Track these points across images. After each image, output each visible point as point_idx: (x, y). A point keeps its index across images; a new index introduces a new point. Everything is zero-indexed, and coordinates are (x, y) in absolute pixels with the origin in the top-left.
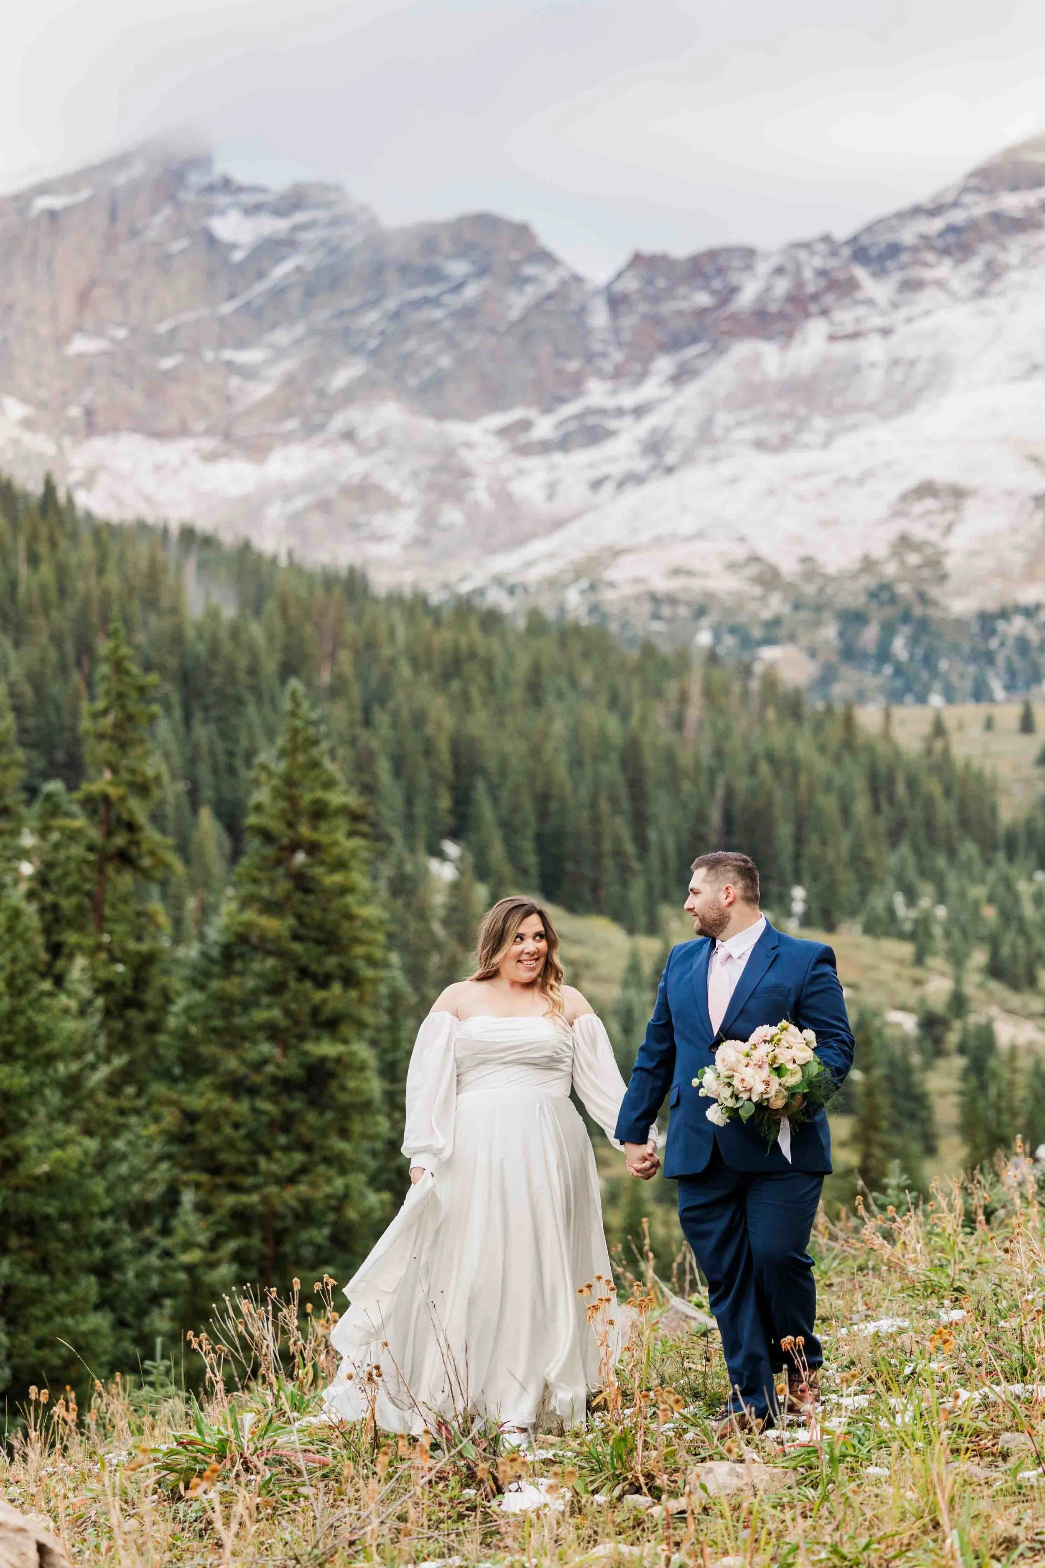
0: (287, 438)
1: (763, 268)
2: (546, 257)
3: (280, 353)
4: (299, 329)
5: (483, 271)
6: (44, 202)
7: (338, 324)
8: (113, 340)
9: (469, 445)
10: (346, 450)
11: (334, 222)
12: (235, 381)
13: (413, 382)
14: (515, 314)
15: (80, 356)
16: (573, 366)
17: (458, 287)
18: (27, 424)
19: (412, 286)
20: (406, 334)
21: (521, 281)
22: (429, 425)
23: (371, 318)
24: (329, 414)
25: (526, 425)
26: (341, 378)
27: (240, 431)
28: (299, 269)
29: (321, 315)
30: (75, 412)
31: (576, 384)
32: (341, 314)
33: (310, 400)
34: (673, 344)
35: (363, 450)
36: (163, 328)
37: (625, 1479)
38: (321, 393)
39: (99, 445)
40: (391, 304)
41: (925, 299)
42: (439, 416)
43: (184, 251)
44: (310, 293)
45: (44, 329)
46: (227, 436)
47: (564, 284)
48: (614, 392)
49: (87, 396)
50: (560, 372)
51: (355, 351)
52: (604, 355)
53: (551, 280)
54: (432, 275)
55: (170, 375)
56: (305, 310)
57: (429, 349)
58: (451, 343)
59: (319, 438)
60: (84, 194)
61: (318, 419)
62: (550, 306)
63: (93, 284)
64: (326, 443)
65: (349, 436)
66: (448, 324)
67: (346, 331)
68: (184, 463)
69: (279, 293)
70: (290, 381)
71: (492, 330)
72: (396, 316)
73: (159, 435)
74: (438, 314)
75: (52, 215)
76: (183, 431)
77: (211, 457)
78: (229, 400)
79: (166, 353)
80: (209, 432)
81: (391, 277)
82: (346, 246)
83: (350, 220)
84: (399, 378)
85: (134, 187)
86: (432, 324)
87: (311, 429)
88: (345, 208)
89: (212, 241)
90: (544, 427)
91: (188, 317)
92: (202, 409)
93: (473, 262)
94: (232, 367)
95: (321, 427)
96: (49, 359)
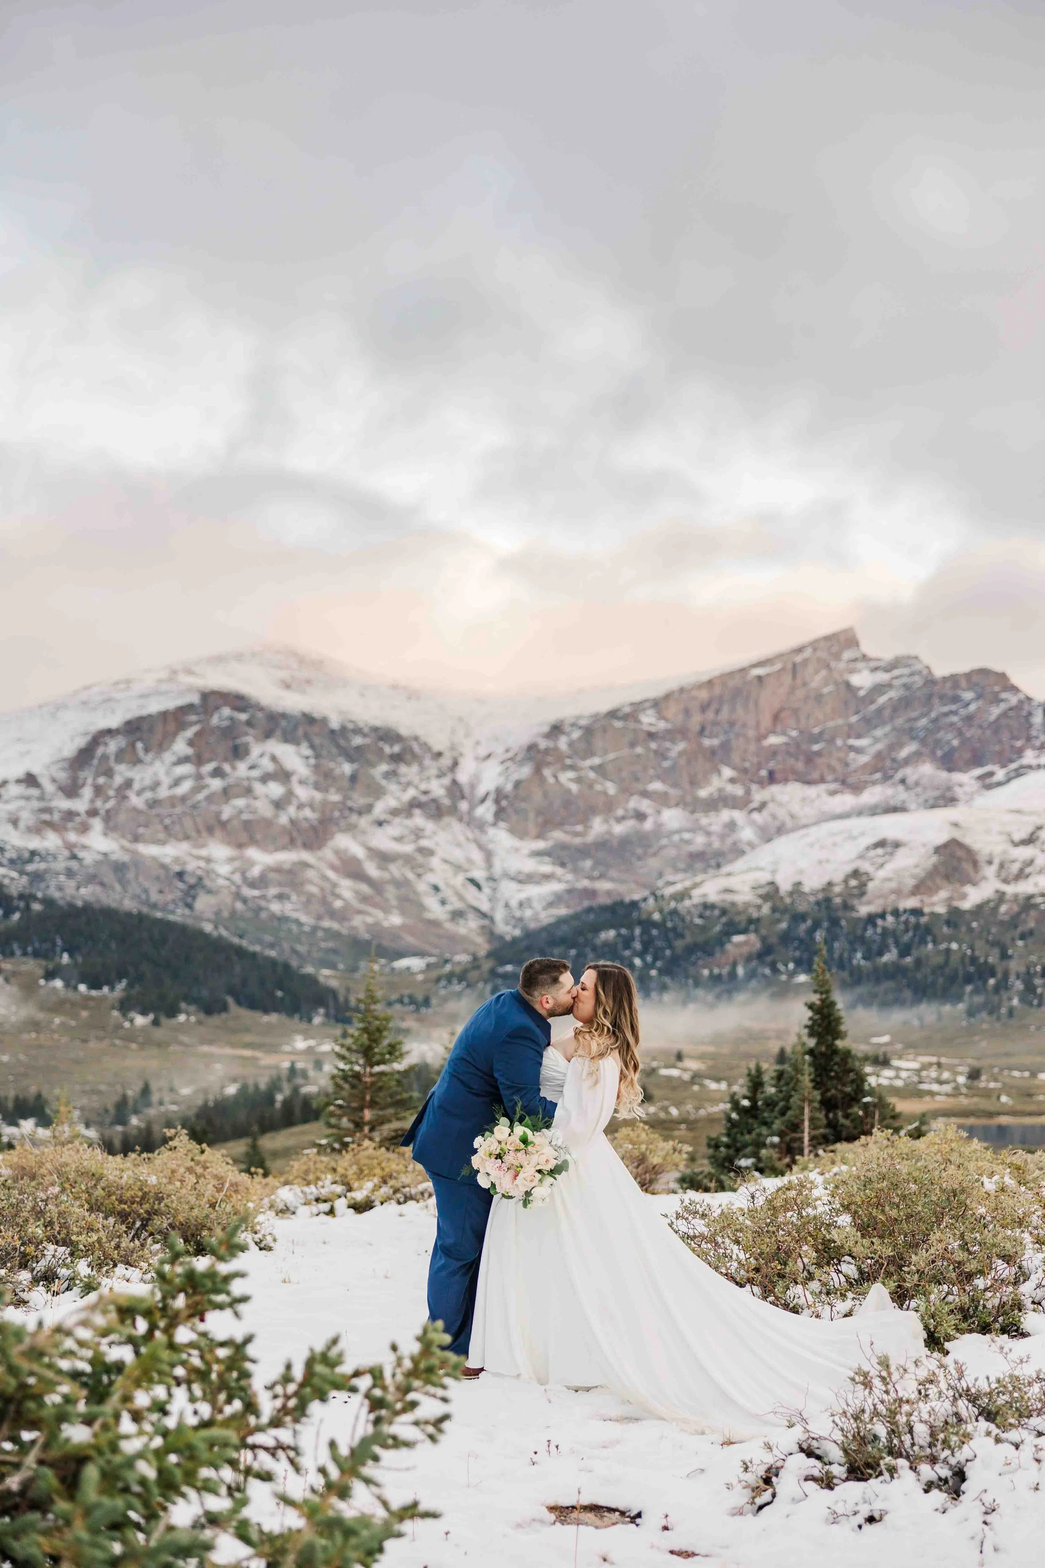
0: (874, 783)
2: (1015, 689)
3: (876, 740)
4: (888, 728)
5: (979, 697)
6: (756, 672)
7: (907, 726)
8: (790, 737)
9: (960, 785)
10: (901, 788)
11: (912, 674)
12: (852, 755)
13: (939, 753)
14: (992, 718)
15: (771, 746)
16: (1019, 744)
17: (968, 705)
18: (733, 781)
19: (945, 705)
20: (939, 729)
21: (997, 701)
22: (944, 775)
23: (924, 722)
24: (896, 770)
25: (991, 774)
26: (904, 753)
27: (851, 780)
28: (891, 699)
29: (899, 721)
30: (764, 773)
31: (1020, 752)
32: (910, 720)
33: (888, 763)
35: (908, 789)
36: (816, 730)
38: (894, 760)
39: (775, 790)
40: (933, 715)
42: (950, 770)
43: (830, 693)
44: (895, 710)
45: (751, 733)
46: (843, 782)
47: (1021, 702)
48: (1038, 756)
49: (772, 765)
50: (1012, 747)
51: (913, 738)
52: (1037, 737)
53: (1014, 700)
54: (956, 699)
55: (819, 754)
56: (892, 719)
57: (949, 736)
58: (960, 733)
59: (890, 782)
60: (778, 666)
61: (890, 773)
62: (1011, 713)
63: (782, 710)
64: (894, 785)
65: (903, 781)
66: (960, 724)
67: (911, 729)
68: (819, 796)
69: (880, 711)
70: (879, 756)
71: (981, 727)
72: (935, 721)
73: (809, 783)
74: (955, 719)
75: (760, 678)
76: (822, 780)
77: (833, 793)
78: (847, 765)
79: (817, 743)
80: (836, 780)
81: (936, 701)
82: (916, 686)
83: (919, 673)
84: (933, 753)
85: (806, 662)
86: (952, 724)
87: (887, 778)
88: (918, 667)
89: (848, 685)
90: (1000, 774)
91: (831, 724)
92: (833, 770)
93: (976, 692)
94: (852, 748)
95: (892, 777)
96: (752, 747)
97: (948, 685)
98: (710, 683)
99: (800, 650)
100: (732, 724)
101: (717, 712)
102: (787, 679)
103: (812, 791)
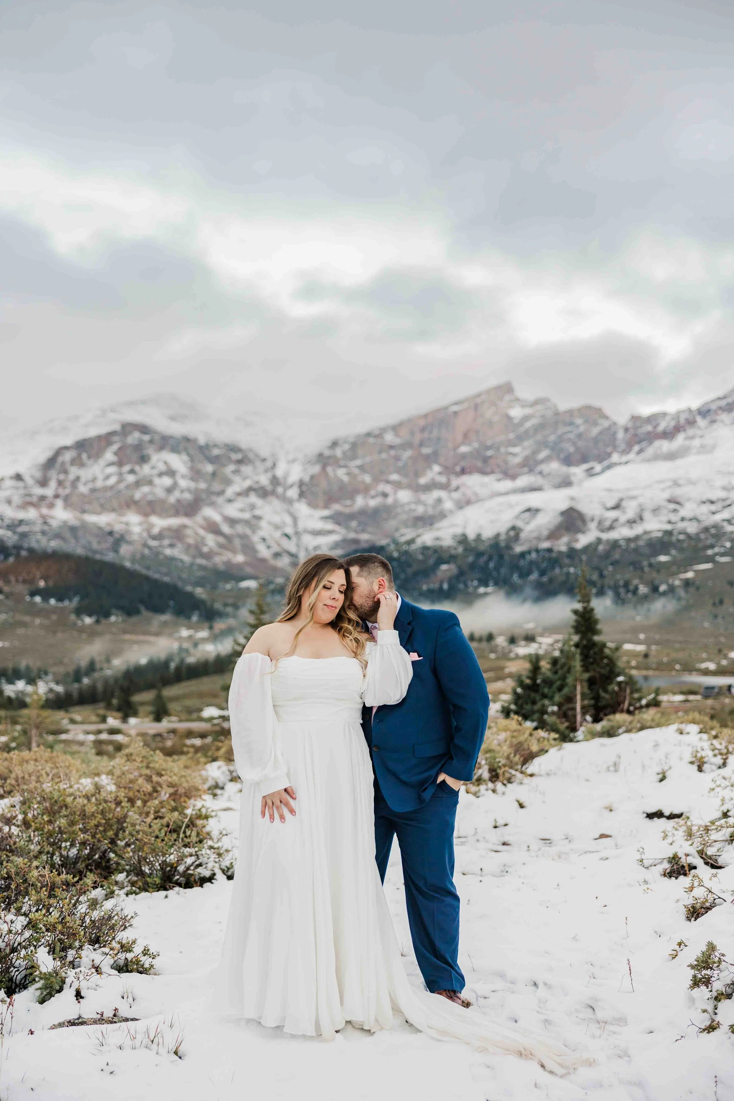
0: (524, 474)
1: (668, 418)
2: (607, 418)
3: (525, 448)
4: (531, 441)
5: (585, 422)
6: (455, 408)
7: (543, 440)
8: (473, 447)
9: (575, 474)
10: (539, 477)
11: (546, 409)
12: (510, 457)
13: (562, 456)
14: (594, 435)
15: (462, 452)
16: (609, 450)
17: (579, 427)
18: (440, 473)
19: (566, 427)
20: (562, 442)
21: (597, 425)
22: (565, 468)
23: (553, 437)
24: (537, 466)
25: (592, 468)
26: (542, 455)
27: (510, 472)
28: (533, 424)
29: (538, 437)
30: (458, 468)
31: (609, 455)
32: (545, 436)
33: (532, 462)
34: (639, 442)
35: (543, 477)
36: (489, 443)
38: (535, 460)
39: (465, 478)
40: (558, 433)
41: (715, 426)
42: (568, 466)
43: (497, 421)
44: (536, 430)
45: (450, 445)
46: (505, 474)
47: (610, 425)
48: (620, 457)
49: (463, 464)
50: (605, 452)
51: (547, 447)
52: (620, 446)
53: (606, 424)
54: (571, 424)
55: (491, 457)
56: (534, 436)
57: (568, 446)
58: (574, 444)
59: (533, 473)
60: (465, 405)
61: (533, 468)
62: (605, 432)
63: (469, 431)
64: (535, 475)
65: (541, 473)
66: (574, 439)
67: (545, 442)
68: (491, 482)
69: (526, 432)
70: (526, 458)
71: (587, 440)
72: (560, 436)
73: (485, 474)
74: (571, 435)
75: (455, 413)
76: (492, 472)
77: (499, 480)
78: (507, 463)
79: (490, 450)
80: (500, 472)
81: (560, 425)
82: (548, 416)
83: (550, 408)
84: (558, 455)
85: (482, 402)
86: (570, 439)
87: (531, 471)
88: (550, 405)
89: (507, 416)
90: (598, 468)
91: (497, 439)
92: (498, 466)
93: (584, 420)
94: (510, 453)
95: (534, 470)
96: (451, 453)
97: (567, 415)
98: (426, 416)
99: (479, 395)
100: (439, 439)
101: (431, 432)
102: (472, 413)
103: (486, 479)
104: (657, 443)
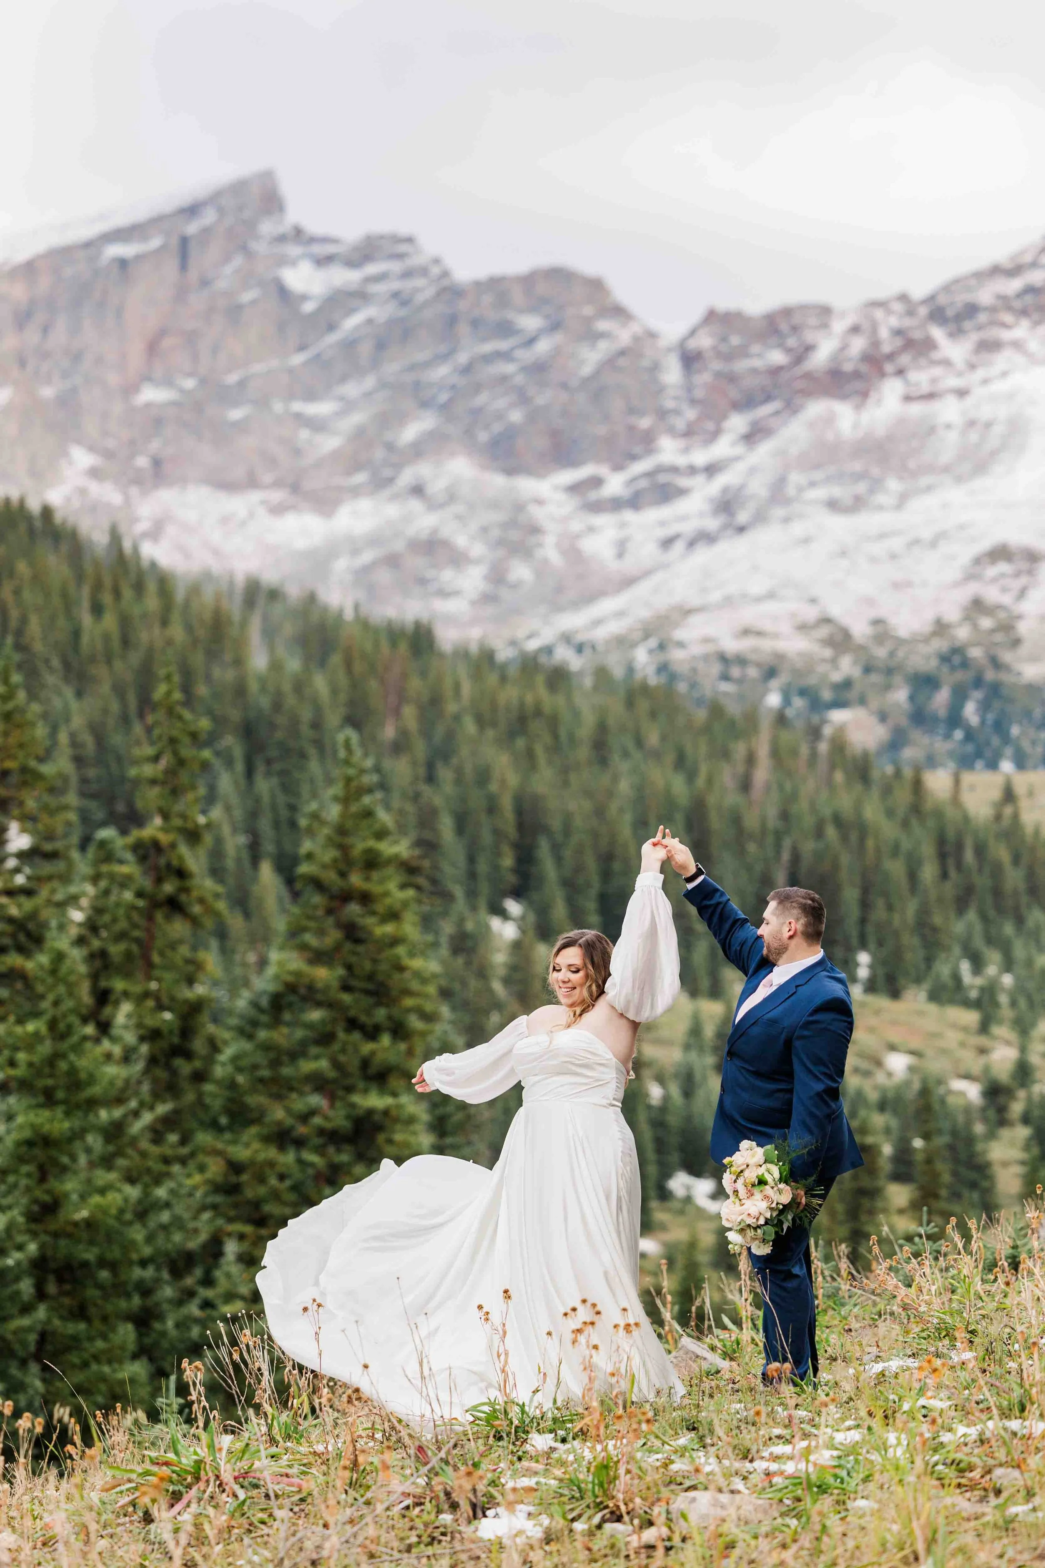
0: (356, 492)
1: (839, 326)
2: (619, 312)
3: (348, 406)
4: (370, 382)
5: (555, 326)
6: (115, 250)
7: (408, 378)
8: (182, 391)
9: (540, 502)
10: (415, 505)
11: (407, 274)
12: (304, 434)
13: (483, 436)
14: (587, 370)
15: (148, 405)
16: (645, 423)
17: (531, 341)
18: (94, 473)
19: (484, 340)
20: (478, 388)
21: (594, 337)
22: (498, 481)
23: (442, 371)
24: (398, 467)
25: (596, 482)
26: (410, 432)
27: (309, 484)
28: (370, 321)
29: (392, 368)
30: (142, 462)
31: (647, 440)
32: (413, 368)
33: (379, 454)
34: (746, 403)
35: (433, 506)
36: (232, 378)
37: (607, 1507)
38: (390, 447)
39: (166, 496)
40: (463, 358)
41: (1002, 360)
42: (511, 472)
43: (254, 302)
44: (381, 346)
45: (113, 379)
46: (295, 488)
47: (636, 339)
48: (686, 450)
49: (155, 446)
50: (632, 429)
51: (425, 404)
52: (677, 412)
53: (624, 336)
54: (505, 329)
55: (240, 427)
56: (375, 363)
57: (501, 403)
58: (523, 398)
59: (387, 492)
60: (155, 243)
61: (387, 472)
62: (622, 362)
63: (162, 333)
64: (394, 497)
65: (418, 490)
66: (519, 380)
67: (417, 385)
68: (251, 515)
69: (350, 345)
70: (359, 435)
71: (564, 386)
72: (467, 369)
73: (227, 486)
74: (509, 368)
75: (123, 263)
76: (252, 483)
77: (277, 510)
78: (297, 452)
79: (236, 404)
80: (277, 484)
81: (463, 329)
82: (420, 298)
83: (423, 271)
84: (469, 432)
85: (206, 231)
86: (504, 379)
87: (380, 483)
88: (416, 261)
89: (283, 292)
90: (615, 484)
91: (258, 368)
92: (272, 462)
93: (547, 317)
94: (301, 420)
95: (391, 480)
96: (117, 408)
97: (487, 299)
98: (29, 267)
99: (192, 210)
100: (77, 357)
101: (46, 330)
102: (171, 267)
103: (237, 504)
104: (816, 408)
